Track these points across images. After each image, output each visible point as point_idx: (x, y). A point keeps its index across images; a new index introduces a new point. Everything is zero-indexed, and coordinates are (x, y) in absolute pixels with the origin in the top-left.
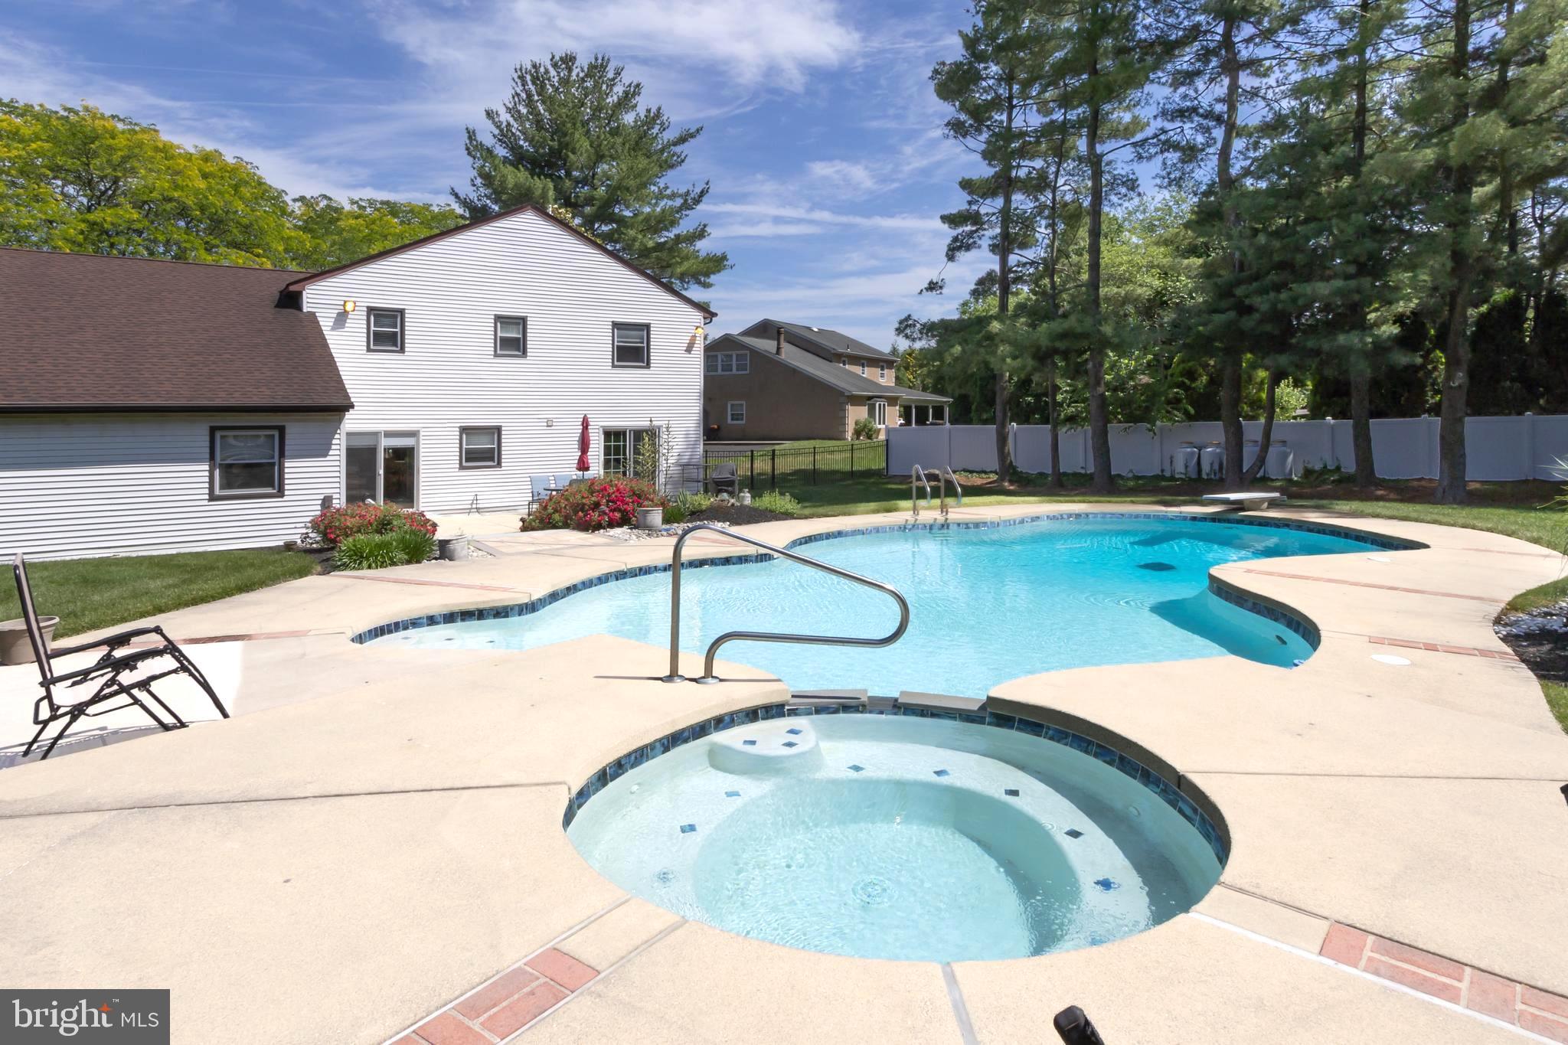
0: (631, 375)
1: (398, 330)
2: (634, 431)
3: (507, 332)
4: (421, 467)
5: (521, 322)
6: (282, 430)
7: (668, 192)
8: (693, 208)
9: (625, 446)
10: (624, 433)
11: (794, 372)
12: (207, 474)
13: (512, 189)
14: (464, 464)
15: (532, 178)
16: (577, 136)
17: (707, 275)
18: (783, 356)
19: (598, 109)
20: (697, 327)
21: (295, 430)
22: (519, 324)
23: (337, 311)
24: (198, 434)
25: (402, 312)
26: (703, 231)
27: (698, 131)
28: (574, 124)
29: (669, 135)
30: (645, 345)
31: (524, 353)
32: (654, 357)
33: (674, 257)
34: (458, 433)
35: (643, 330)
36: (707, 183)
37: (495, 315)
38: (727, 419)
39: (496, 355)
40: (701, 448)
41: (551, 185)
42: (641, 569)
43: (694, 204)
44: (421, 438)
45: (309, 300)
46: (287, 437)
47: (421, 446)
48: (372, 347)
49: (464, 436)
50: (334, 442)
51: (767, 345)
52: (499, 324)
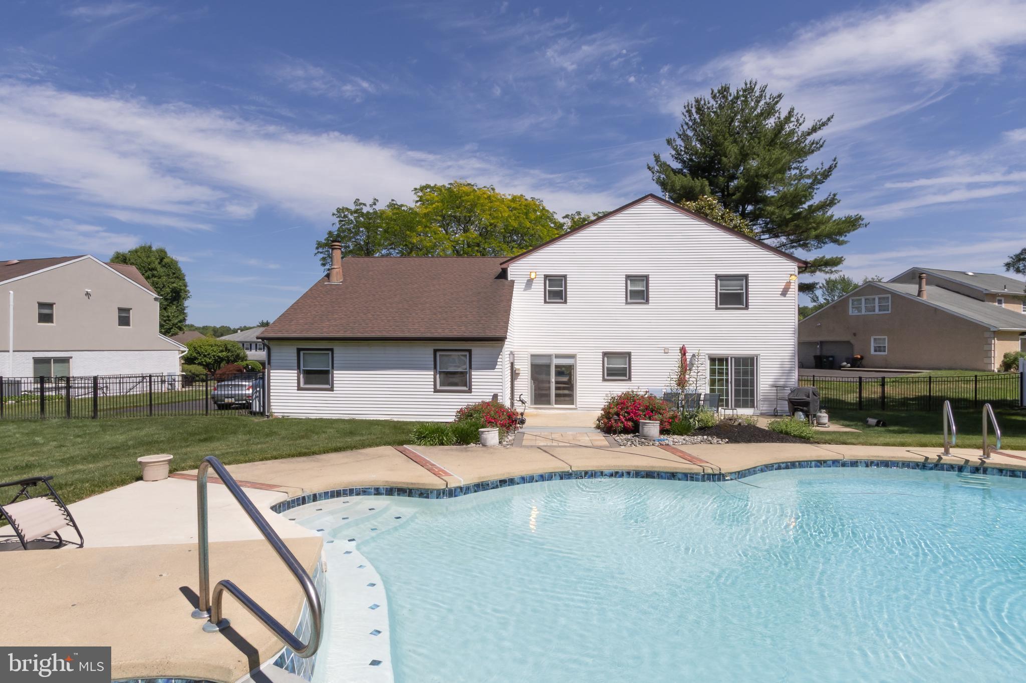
0: (732, 315)
1: (563, 289)
2: (735, 358)
3: (635, 286)
4: (578, 378)
5: (645, 279)
6: (470, 351)
7: (808, 173)
8: (823, 182)
9: (727, 369)
10: (727, 360)
11: (936, 310)
12: (433, 377)
13: (679, 190)
14: (606, 377)
15: (693, 180)
16: (726, 143)
17: (840, 233)
18: (925, 298)
19: (745, 121)
20: (791, 275)
21: (479, 352)
22: (643, 280)
23: (527, 279)
24: (426, 353)
25: (565, 277)
26: (833, 199)
27: (829, 119)
28: (724, 136)
29: (805, 127)
30: (744, 291)
31: (647, 301)
32: (753, 300)
33: (811, 223)
34: (601, 357)
35: (742, 280)
36: (835, 160)
37: (626, 275)
38: (870, 351)
39: (627, 303)
40: (795, 375)
41: (707, 183)
42: (586, 473)
43: (824, 179)
44: (578, 359)
45: (512, 273)
46: (473, 356)
47: (578, 364)
48: (547, 300)
49: (606, 359)
50: (499, 360)
51: (911, 289)
52: (629, 282)
